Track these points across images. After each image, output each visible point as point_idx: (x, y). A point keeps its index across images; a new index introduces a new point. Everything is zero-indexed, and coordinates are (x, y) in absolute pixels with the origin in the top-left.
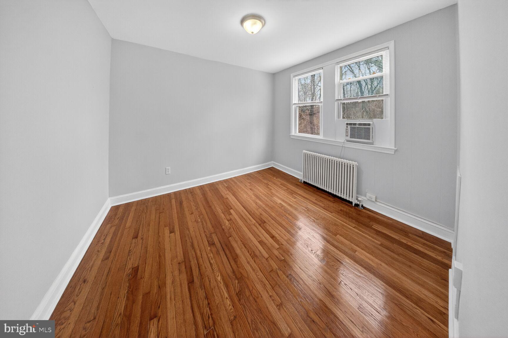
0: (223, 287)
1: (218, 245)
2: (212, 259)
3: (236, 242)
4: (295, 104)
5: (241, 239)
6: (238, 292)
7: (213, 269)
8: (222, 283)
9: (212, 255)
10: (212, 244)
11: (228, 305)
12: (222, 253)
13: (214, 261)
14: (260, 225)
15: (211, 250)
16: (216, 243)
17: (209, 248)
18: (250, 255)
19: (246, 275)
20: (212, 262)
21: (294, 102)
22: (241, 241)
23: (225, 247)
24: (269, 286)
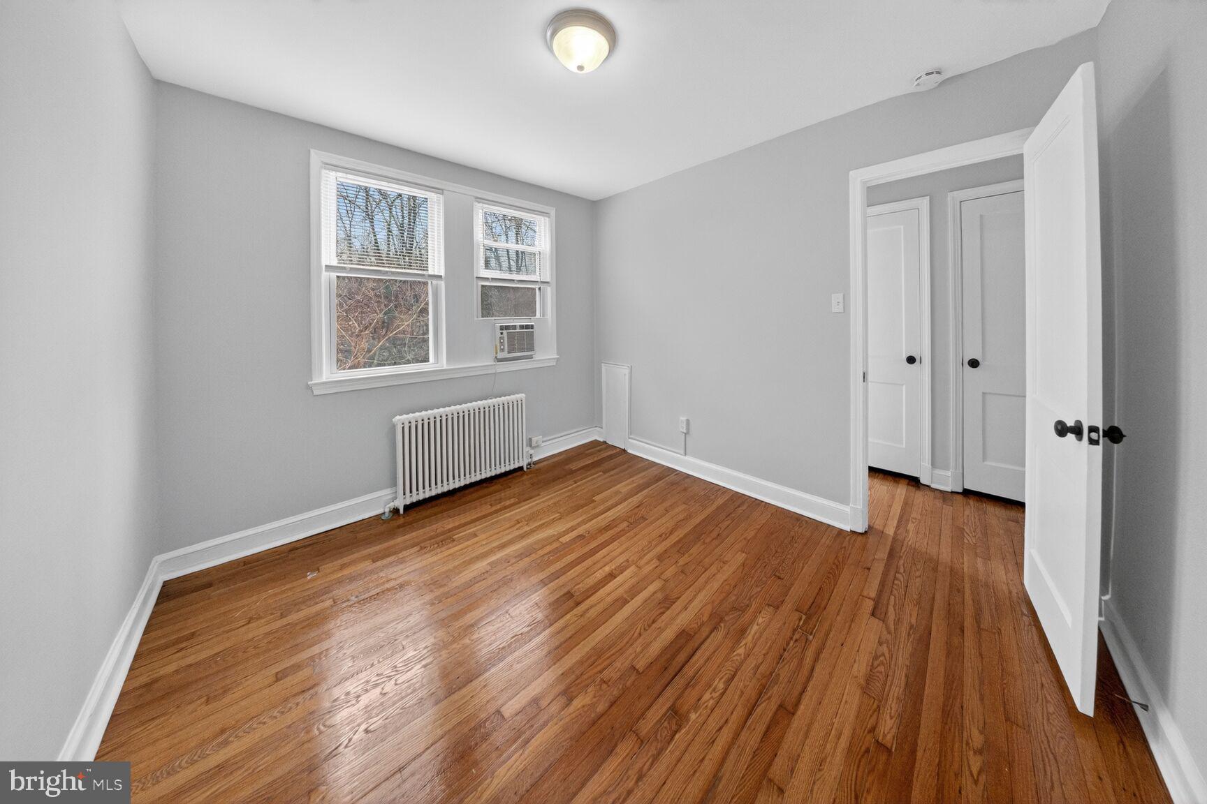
0: (750, 637)
1: (670, 693)
2: (714, 690)
3: (646, 646)
4: (329, 268)
5: (636, 635)
6: (740, 610)
7: (733, 673)
8: (744, 642)
9: (707, 696)
10: (676, 716)
11: (764, 619)
12: (689, 671)
13: (716, 683)
14: (578, 604)
15: (695, 707)
16: (668, 705)
17: (693, 716)
18: (668, 608)
19: (709, 608)
20: (721, 686)
21: (325, 262)
22: (640, 635)
23: (672, 671)
24: (707, 574)
